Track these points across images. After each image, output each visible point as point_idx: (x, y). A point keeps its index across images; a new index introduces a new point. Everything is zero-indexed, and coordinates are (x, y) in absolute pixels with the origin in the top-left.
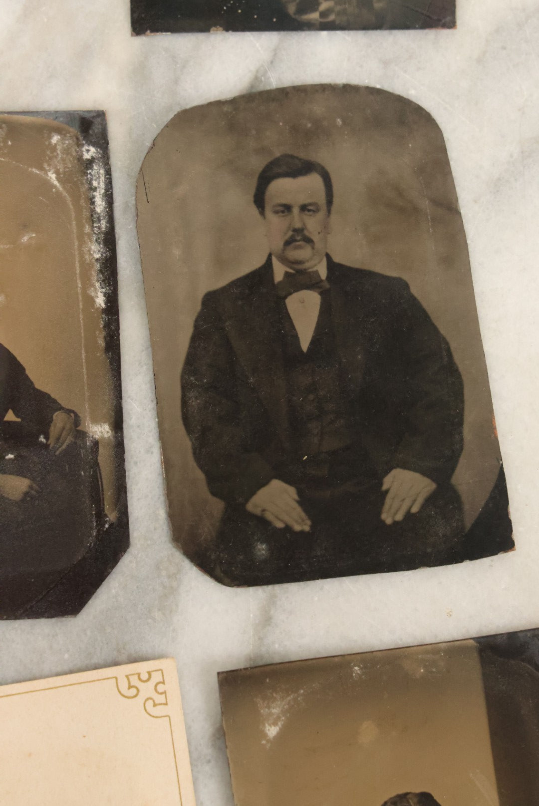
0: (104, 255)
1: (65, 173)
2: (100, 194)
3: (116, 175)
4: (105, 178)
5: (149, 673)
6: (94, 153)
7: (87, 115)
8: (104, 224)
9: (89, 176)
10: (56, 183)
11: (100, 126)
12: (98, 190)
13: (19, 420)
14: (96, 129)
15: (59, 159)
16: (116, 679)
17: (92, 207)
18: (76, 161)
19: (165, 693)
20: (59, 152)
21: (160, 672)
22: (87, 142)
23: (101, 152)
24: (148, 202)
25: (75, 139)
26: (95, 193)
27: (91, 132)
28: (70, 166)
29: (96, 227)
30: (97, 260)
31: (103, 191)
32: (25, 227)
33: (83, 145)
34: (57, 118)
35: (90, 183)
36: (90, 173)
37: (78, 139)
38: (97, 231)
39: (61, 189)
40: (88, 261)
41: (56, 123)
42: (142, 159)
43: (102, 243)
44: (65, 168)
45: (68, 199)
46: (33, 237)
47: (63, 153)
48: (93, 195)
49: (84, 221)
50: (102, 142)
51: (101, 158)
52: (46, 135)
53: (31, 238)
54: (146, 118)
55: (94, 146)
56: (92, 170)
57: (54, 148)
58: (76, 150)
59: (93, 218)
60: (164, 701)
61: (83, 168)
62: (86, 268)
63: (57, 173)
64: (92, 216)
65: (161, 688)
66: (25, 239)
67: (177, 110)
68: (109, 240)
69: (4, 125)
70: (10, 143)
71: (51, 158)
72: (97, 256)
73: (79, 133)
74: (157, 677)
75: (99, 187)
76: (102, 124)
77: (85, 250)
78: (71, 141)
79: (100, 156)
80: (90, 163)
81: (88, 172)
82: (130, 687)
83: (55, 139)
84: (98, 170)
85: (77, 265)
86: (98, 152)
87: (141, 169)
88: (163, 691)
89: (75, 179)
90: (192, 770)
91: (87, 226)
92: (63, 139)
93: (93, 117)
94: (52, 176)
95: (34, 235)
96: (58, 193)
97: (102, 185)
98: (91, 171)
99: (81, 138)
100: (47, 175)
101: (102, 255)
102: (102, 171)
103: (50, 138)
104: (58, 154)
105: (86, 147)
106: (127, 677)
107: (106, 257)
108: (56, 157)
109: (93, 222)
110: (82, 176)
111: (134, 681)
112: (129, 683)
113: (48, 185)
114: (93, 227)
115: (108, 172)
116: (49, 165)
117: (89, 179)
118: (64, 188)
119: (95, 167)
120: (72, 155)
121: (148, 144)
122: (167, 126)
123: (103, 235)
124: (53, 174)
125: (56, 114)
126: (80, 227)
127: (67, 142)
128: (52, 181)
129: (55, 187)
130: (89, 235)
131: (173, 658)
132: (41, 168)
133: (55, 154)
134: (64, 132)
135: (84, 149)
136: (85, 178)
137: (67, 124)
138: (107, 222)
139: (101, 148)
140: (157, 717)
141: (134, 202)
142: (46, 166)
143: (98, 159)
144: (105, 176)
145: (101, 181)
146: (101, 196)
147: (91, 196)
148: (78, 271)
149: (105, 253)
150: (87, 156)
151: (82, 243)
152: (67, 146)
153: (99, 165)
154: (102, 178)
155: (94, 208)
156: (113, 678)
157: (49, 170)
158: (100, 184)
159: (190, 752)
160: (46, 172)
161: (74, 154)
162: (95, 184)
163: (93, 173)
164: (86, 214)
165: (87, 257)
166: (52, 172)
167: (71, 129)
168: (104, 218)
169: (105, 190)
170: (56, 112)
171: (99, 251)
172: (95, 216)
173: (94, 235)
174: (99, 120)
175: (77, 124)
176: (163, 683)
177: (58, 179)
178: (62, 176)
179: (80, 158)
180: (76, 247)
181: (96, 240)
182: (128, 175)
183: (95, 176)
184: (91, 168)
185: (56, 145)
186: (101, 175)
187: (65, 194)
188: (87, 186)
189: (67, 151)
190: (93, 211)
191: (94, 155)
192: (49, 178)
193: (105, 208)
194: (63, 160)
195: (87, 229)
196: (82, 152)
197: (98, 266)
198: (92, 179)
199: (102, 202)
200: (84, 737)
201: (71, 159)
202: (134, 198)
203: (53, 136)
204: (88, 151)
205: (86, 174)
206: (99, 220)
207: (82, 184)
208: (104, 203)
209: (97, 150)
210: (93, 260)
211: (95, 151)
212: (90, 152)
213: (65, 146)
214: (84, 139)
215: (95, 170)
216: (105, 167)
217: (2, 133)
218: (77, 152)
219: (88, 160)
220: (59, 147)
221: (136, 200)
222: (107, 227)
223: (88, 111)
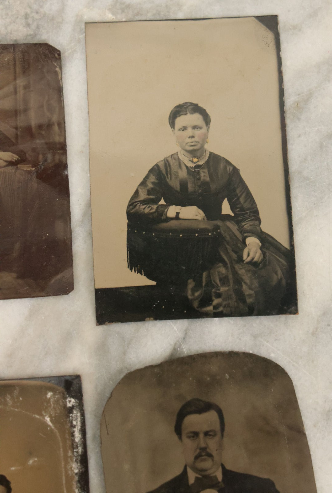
0: (81, 470)
1: (55, 417)
2: (78, 430)
3: (88, 417)
4: (81, 418)
6: (74, 402)
7: (69, 378)
8: (80, 450)
9: (71, 418)
10: (50, 424)
11: (77, 385)
12: (76, 427)
14: (75, 387)
15: (52, 407)
17: (73, 438)
18: (62, 408)
20: (52, 403)
22: (69, 396)
23: (78, 402)
24: (108, 434)
25: (62, 394)
27: (71, 389)
28: (59, 412)
29: (75, 452)
30: (76, 474)
31: (79, 427)
32: (31, 454)
33: (66, 398)
34: (50, 381)
35: (72, 423)
36: (71, 416)
37: (63, 394)
38: (76, 454)
39: (53, 427)
40: (70, 475)
41: (50, 384)
42: (104, 404)
43: (79, 462)
44: (56, 413)
45: (58, 434)
46: (36, 461)
47: (54, 404)
48: (73, 430)
49: (68, 448)
50: (79, 395)
51: (78, 406)
52: (44, 393)
53: (34, 462)
54: (106, 378)
55: (73, 398)
56: (73, 414)
57: (48, 401)
58: (62, 401)
59: (73, 446)
61: (67, 413)
62: (69, 479)
63: (51, 417)
64: (73, 444)
66: (31, 462)
67: (126, 372)
68: (84, 460)
69: (17, 388)
70: (21, 399)
71: (47, 408)
72: (76, 471)
73: (64, 390)
75: (77, 425)
76: (78, 384)
77: (69, 468)
78: (59, 396)
79: (77, 404)
80: (71, 410)
81: (70, 415)
83: (49, 395)
84: (76, 413)
85: (64, 478)
86: (76, 402)
87: (103, 412)
89: (62, 421)
91: (70, 452)
92: (54, 394)
93: (73, 379)
94: (48, 419)
95: (36, 459)
96: (51, 430)
97: (79, 424)
98: (72, 414)
99: (66, 393)
101: (79, 470)
102: (79, 414)
103: (46, 394)
104: (51, 405)
105: (69, 399)
107: (82, 471)
108: (50, 407)
109: (73, 449)
110: (66, 418)
113: (46, 425)
114: (73, 452)
115: (83, 415)
116: (46, 412)
118: (55, 427)
119: (75, 412)
120: (60, 405)
121: (108, 395)
122: (119, 383)
123: (79, 457)
124: (48, 417)
125: (49, 378)
126: (65, 452)
127: (57, 396)
128: (47, 422)
129: (50, 426)
130: (71, 458)
132: (41, 415)
133: (49, 404)
134: (55, 390)
135: (67, 400)
136: (68, 419)
137: (57, 384)
138: (83, 448)
139: (78, 399)
141: (99, 434)
142: (44, 413)
143: (76, 406)
144: (81, 417)
145: (78, 421)
146: (79, 431)
148: (64, 482)
149: (81, 469)
150: (69, 405)
151: (67, 463)
153: (77, 410)
154: (79, 419)
158: (77, 423)
160: (43, 416)
161: (61, 404)
162: (74, 423)
163: (73, 416)
164: (69, 443)
165: (70, 472)
166: (47, 416)
167: (59, 388)
168: (81, 445)
169: (81, 427)
171: (77, 468)
172: (75, 444)
173: (74, 457)
174: (77, 380)
175: (63, 384)
177: (51, 421)
178: (54, 419)
179: (65, 406)
180: (63, 466)
181: (76, 461)
182: (96, 416)
183: (74, 418)
184: (72, 413)
185: (50, 398)
186: (78, 417)
187: (56, 431)
188: (69, 425)
189: (56, 402)
190: (73, 441)
191: (74, 404)
192: (45, 420)
193: (81, 439)
194: (54, 408)
195: (70, 454)
196: (66, 402)
197: (76, 478)
198: (72, 420)
199: (79, 434)
201: (59, 407)
202: (99, 431)
203: (48, 393)
204: (70, 401)
205: (69, 417)
206: (77, 447)
207: (66, 423)
208: (80, 436)
210: (74, 474)
211: (75, 401)
212: (71, 402)
213: (56, 399)
214: (67, 394)
215: (75, 414)
216: (80, 412)
217: (16, 393)
218: (63, 402)
219: (70, 407)
220: (52, 400)
221: (100, 431)
222: (82, 452)
223: (71, 376)
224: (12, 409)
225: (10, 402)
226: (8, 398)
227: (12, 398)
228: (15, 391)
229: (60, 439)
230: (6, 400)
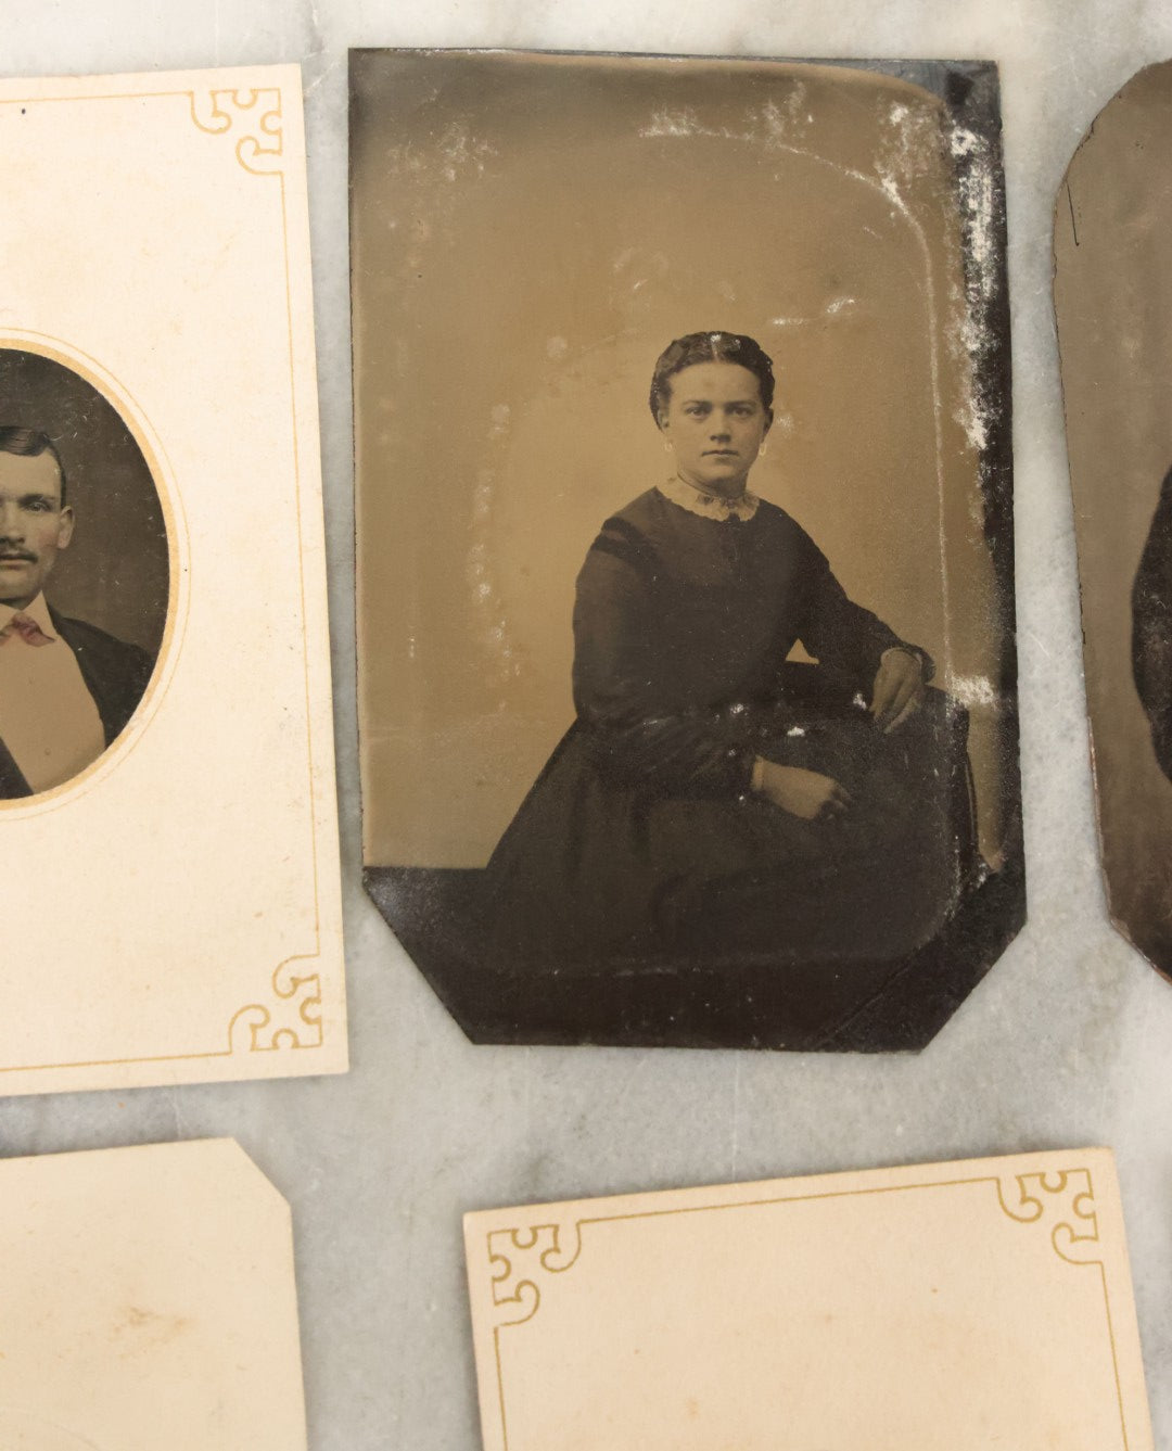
0: (987, 345)
1: (914, 180)
2: (982, 226)
3: (1014, 189)
4: (993, 193)
5: (1063, 1175)
6: (973, 143)
7: (963, 70)
8: (987, 285)
9: (962, 189)
10: (897, 200)
11: (986, 92)
12: (978, 217)
13: (815, 661)
14: (979, 96)
15: (904, 153)
16: (998, 1181)
17: (966, 249)
18: (937, 159)
19: (1093, 1215)
20: (904, 140)
21: (1085, 1174)
22: (959, 123)
23: (987, 142)
24: (1078, 244)
25: (936, 116)
26: (972, 223)
27: (968, 103)
28: (926, 169)
29: (973, 289)
30: (973, 354)
31: (988, 219)
32: (835, 285)
33: (951, 128)
34: (902, 72)
35: (964, 203)
36: (964, 183)
37: (942, 115)
38: (975, 298)
39: (906, 213)
40: (954, 357)
41: (900, 83)
42: (1069, 156)
43: (983, 321)
44: (915, 172)
45: (920, 233)
46: (848, 305)
47: (912, 143)
48: (969, 226)
49: (949, 277)
50: (990, 123)
51: (986, 154)
52: (880, 107)
53: (846, 307)
54: (1076, 79)
55: (973, 131)
56: (968, 178)
57: (895, 132)
58: (937, 137)
59: (967, 271)
60: (1091, 1233)
61: (950, 173)
62: (950, 370)
63: (900, 180)
64: (965, 267)
65: (1086, 1206)
66: (834, 308)
67: (1139, 64)
68: (998, 317)
69: (800, 85)
70: (810, 119)
71: (888, 151)
72: (973, 346)
73: (945, 105)
74: (1076, 1184)
75: (980, 211)
76: (990, 89)
77: (951, 334)
78: (928, 120)
79: (984, 150)
80: (963, 164)
81: (960, 180)
82: (1024, 1200)
84: (979, 177)
85: (934, 363)
86: (980, 143)
87: (1065, 179)
88: (1090, 1212)
89: (935, 195)
90: (1146, 1373)
91: (955, 288)
92: (914, 115)
93: (974, 74)
94: (890, 187)
95: (851, 301)
96: (900, 219)
97: (987, 208)
98: (965, 179)
99: (948, 114)
100: (881, 185)
101: (982, 345)
102: (987, 181)
103: (888, 111)
104: (902, 144)
105: (957, 133)
106: (1019, 1178)
107: (990, 350)
108: (899, 150)
109: (967, 280)
110: (947, 188)
111: (1033, 1187)
112: (1023, 1192)
113: (881, 203)
114: (966, 289)
115: (1000, 183)
116: (885, 166)
117: (962, 195)
118: (913, 211)
119: (974, 172)
120: (929, 147)
121: (1080, 130)
122: (1119, 95)
123: (985, 307)
124: (891, 182)
125: (904, 66)
126: (942, 288)
127: (921, 121)
128: (889, 195)
129: (896, 208)
130: (959, 306)
131: (1109, 1148)
132: (872, 173)
133: (897, 143)
134: (916, 101)
135: (953, 136)
136: (954, 192)
137: (924, 85)
138: (994, 281)
139: (986, 134)
140: (1077, 1263)
141: (1047, 243)
142: (878, 166)
143: (980, 156)
144: (994, 189)
145: (985, 200)
146: (984, 228)
147: (964, 228)
148: (935, 376)
149: (989, 341)
150: (958, 150)
151: (944, 319)
152: (921, 128)
153: (982, 169)
154: (988, 195)
155: (970, 252)
156: (991, 1178)
157: (885, 176)
158: (982, 205)
159: (1141, 1336)
160: (879, 178)
161: (934, 145)
162: (973, 204)
163: (970, 184)
164: (953, 263)
165: (953, 348)
166: (889, 178)
167: (930, 97)
168: (989, 272)
169: (992, 217)
170: (905, 61)
171: (977, 337)
172: (970, 267)
173: (968, 306)
174: (985, 78)
175: (942, 85)
176: (1090, 1196)
177: (901, 192)
178: (909, 187)
179: (945, 154)
180: (932, 327)
181: (972, 316)
182: (1039, 190)
183: (973, 189)
184: (967, 174)
185: (899, 126)
186: (985, 189)
187: (914, 222)
188: (957, 209)
189: (919, 139)
190: (967, 258)
191: (973, 148)
192: (883, 190)
193: (992, 253)
194: (913, 155)
195: (955, 293)
196: (949, 141)
197: (974, 367)
198: (966, 196)
199: (986, 241)
200: (935, 1291)
201: (928, 154)
202: (1048, 235)
203: (895, 108)
204: (961, 139)
205: (956, 185)
206: (979, 277)
207: (947, 203)
208: (989, 243)
209: (979, 139)
210: (966, 356)
211: (976, 141)
212: (965, 141)
213: (917, 128)
214: (954, 117)
215: (975, 177)
216: (992, 173)
217: (796, 99)
218: (940, 140)
219: (960, 157)
220: (905, 131)
221: (1053, 239)
222: (993, 291)
223: (965, 62)
224: (784, 147)
225: (777, 127)
226: (772, 114)
227: (785, 112)
228: (794, 95)
229: (926, 249)
230: (763, 120)
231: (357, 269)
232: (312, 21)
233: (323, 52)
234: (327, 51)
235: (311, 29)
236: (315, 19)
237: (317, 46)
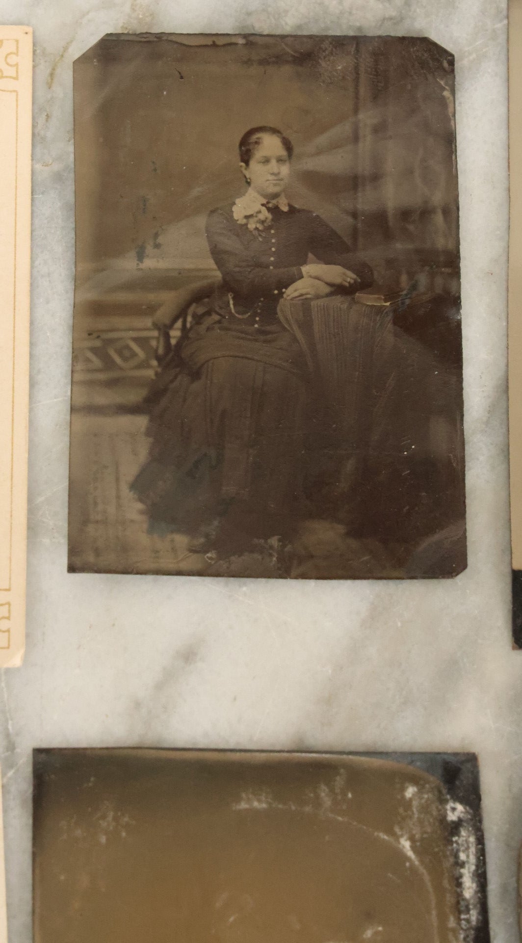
1: (422, 840)
2: (469, 872)
3: (491, 845)
4: (476, 848)
6: (462, 812)
7: (452, 759)
8: (474, 916)
9: (455, 845)
10: (410, 854)
11: (470, 775)
12: (467, 866)
14: (464, 778)
15: (415, 819)
17: (458, 890)
18: (437, 824)
20: (415, 810)
22: (452, 798)
23: (471, 811)
25: (436, 793)
26: (462, 871)
27: (457, 783)
28: (429, 831)
29: (464, 919)
31: (473, 868)
32: (369, 916)
33: (447, 801)
34: (412, 761)
35: (456, 856)
36: (456, 842)
37: (440, 792)
38: (466, 925)
39: (417, 863)
41: (411, 769)
44: (422, 834)
45: (427, 878)
46: (380, 932)
47: (420, 812)
48: (460, 873)
49: (448, 910)
50: (472, 798)
51: (470, 820)
52: (398, 786)
53: (376, 933)
55: (461, 803)
56: (459, 836)
57: (408, 804)
58: (437, 808)
59: (460, 906)
61: (446, 834)
63: (412, 839)
64: (458, 903)
66: (369, 933)
69: (342, 771)
70: (350, 795)
71: (404, 819)
73: (442, 784)
75: (468, 862)
76: (472, 772)
78: (430, 795)
79: (469, 817)
80: (455, 828)
81: (454, 839)
83: (410, 791)
84: (466, 837)
86: (467, 812)
89: (436, 850)
91: (451, 919)
92: (420, 792)
93: (462, 762)
94: (406, 844)
95: (380, 929)
96: (413, 869)
97: (473, 859)
98: (456, 838)
99: (444, 791)
100: (399, 843)
102: (472, 839)
103: (403, 789)
104: (413, 813)
105: (451, 804)
108: (411, 817)
109: (460, 912)
110: (445, 845)
113: (400, 856)
114: (459, 919)
115: (480, 840)
116: (402, 828)
117: (455, 850)
118: (422, 862)
119: (463, 833)
120: (432, 815)
123: (472, 932)
124: (406, 840)
125: (412, 756)
126: (442, 918)
127: (426, 796)
128: (405, 850)
129: (408, 859)
130: (454, 932)
132: (391, 833)
133: (409, 813)
134: (422, 782)
135: (448, 807)
136: (450, 848)
137: (427, 770)
138: (479, 914)
139: (471, 807)
141: (514, 885)
142: (397, 829)
143: (466, 821)
144: (476, 845)
145: (471, 853)
146: (471, 875)
147: (457, 875)
150: (452, 817)
152: (426, 802)
153: (468, 830)
154: (473, 850)
155: (462, 892)
157: (402, 836)
158: (468, 857)
160: (397, 838)
161: (435, 813)
162: (462, 856)
163: (460, 842)
164: (450, 899)
166: (405, 837)
167: (432, 779)
168: (475, 906)
169: (476, 866)
170: (412, 754)
172: (462, 903)
173: (461, 932)
174: (469, 765)
175: (439, 771)
177: (413, 848)
178: (418, 844)
179: (443, 819)
181: (465, 939)
182: (508, 845)
183: (463, 845)
184: (457, 834)
185: (411, 800)
186: (470, 845)
187: (422, 870)
188: (452, 860)
189: (425, 809)
190: (459, 896)
191: (462, 815)
192: (401, 846)
193: (476, 892)
194: (421, 822)
195: (452, 923)
196: (446, 810)
198: (458, 851)
199: (473, 882)
201: (431, 820)
202: (514, 879)
203: (407, 787)
204: (454, 809)
205: (451, 843)
206: (468, 910)
207: (445, 856)
208: (474, 885)
209: (465, 808)
211: (463, 810)
212: (456, 811)
213: (423, 801)
214: (448, 793)
215: (463, 836)
216: (476, 835)
217: (340, 781)
218: (439, 811)
219: (453, 822)
220: (415, 803)
221: (518, 881)
222: (478, 919)
223: (456, 754)
224: (331, 815)
225: (327, 802)
226: (323, 792)
227: (332, 791)
228: (338, 778)
229: (431, 890)
230: (317, 797)
231: (37, 910)
232: (7, 729)
233: (15, 751)
234: (18, 750)
235: (8, 736)
236: (10, 727)
237: (11, 747)
